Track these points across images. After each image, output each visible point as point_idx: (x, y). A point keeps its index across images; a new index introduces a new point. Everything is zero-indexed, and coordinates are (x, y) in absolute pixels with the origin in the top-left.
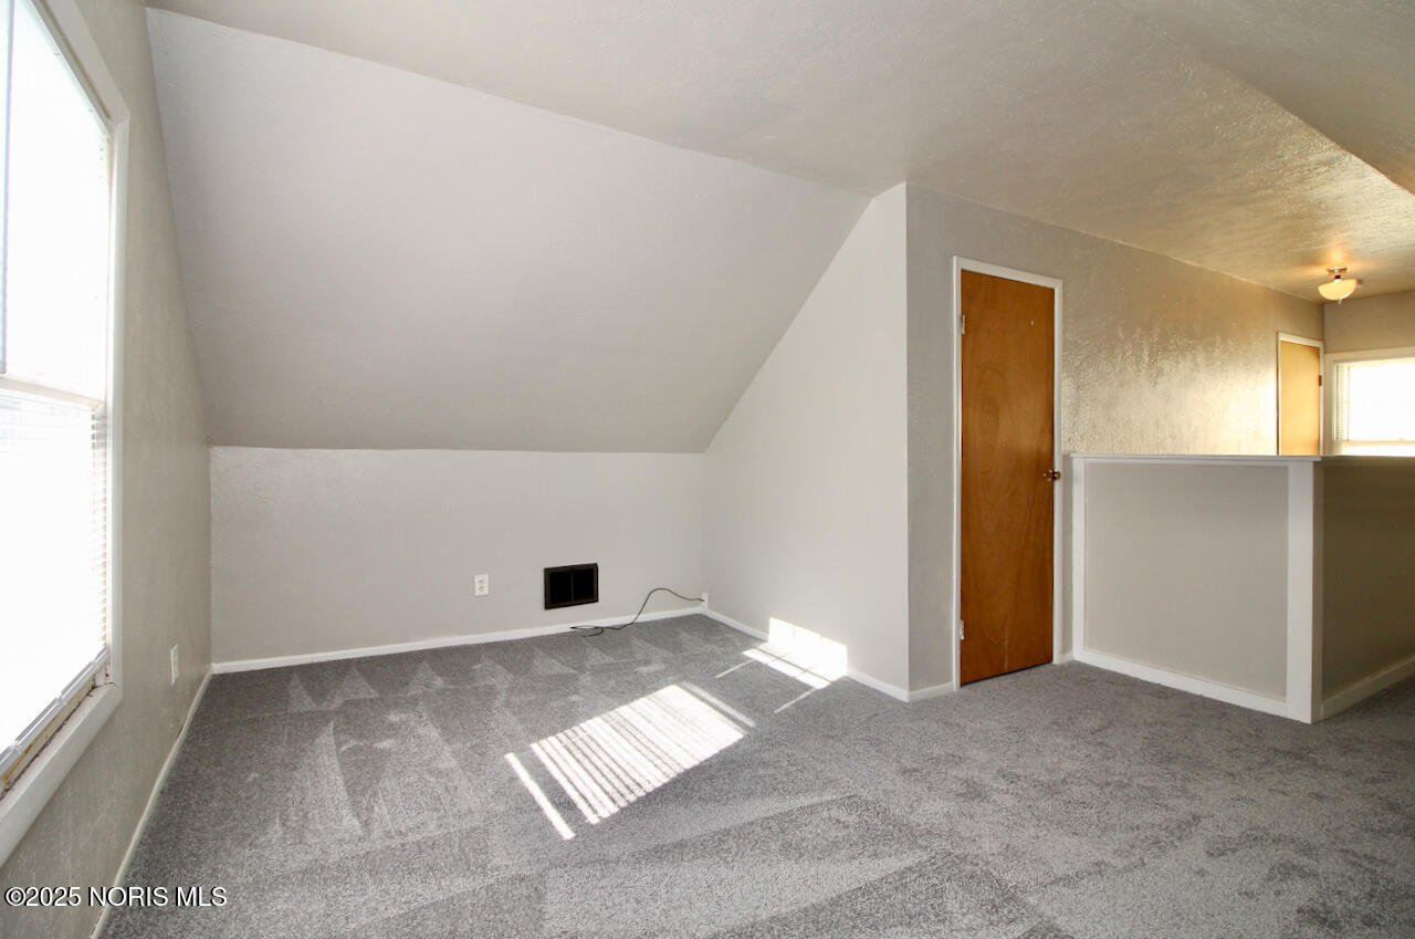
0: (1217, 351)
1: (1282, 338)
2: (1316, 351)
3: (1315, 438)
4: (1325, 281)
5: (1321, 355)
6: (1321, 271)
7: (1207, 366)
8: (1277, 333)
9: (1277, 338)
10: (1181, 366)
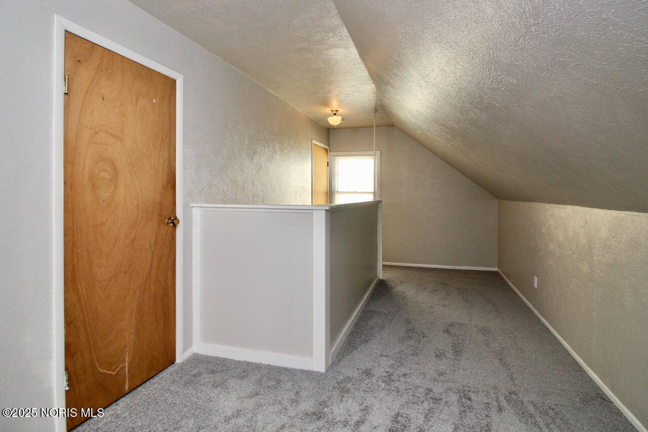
0: (285, 144)
1: (314, 142)
2: (326, 150)
3: (326, 190)
4: (330, 116)
5: (328, 152)
6: (328, 110)
7: (281, 151)
8: (312, 139)
9: (312, 142)
10: (267, 150)
